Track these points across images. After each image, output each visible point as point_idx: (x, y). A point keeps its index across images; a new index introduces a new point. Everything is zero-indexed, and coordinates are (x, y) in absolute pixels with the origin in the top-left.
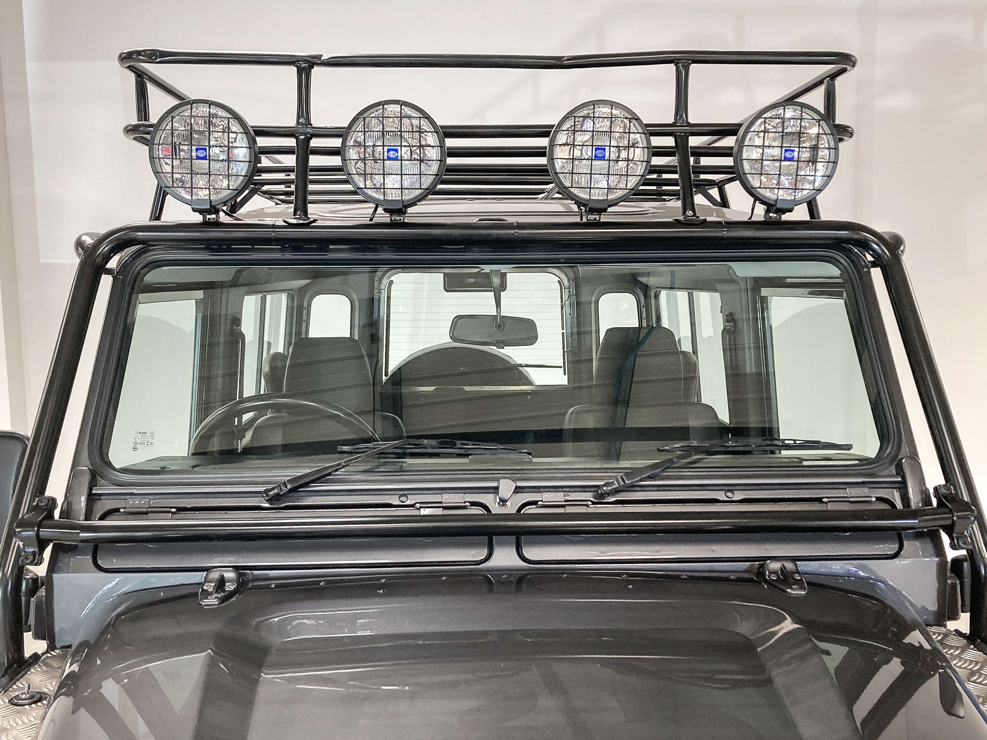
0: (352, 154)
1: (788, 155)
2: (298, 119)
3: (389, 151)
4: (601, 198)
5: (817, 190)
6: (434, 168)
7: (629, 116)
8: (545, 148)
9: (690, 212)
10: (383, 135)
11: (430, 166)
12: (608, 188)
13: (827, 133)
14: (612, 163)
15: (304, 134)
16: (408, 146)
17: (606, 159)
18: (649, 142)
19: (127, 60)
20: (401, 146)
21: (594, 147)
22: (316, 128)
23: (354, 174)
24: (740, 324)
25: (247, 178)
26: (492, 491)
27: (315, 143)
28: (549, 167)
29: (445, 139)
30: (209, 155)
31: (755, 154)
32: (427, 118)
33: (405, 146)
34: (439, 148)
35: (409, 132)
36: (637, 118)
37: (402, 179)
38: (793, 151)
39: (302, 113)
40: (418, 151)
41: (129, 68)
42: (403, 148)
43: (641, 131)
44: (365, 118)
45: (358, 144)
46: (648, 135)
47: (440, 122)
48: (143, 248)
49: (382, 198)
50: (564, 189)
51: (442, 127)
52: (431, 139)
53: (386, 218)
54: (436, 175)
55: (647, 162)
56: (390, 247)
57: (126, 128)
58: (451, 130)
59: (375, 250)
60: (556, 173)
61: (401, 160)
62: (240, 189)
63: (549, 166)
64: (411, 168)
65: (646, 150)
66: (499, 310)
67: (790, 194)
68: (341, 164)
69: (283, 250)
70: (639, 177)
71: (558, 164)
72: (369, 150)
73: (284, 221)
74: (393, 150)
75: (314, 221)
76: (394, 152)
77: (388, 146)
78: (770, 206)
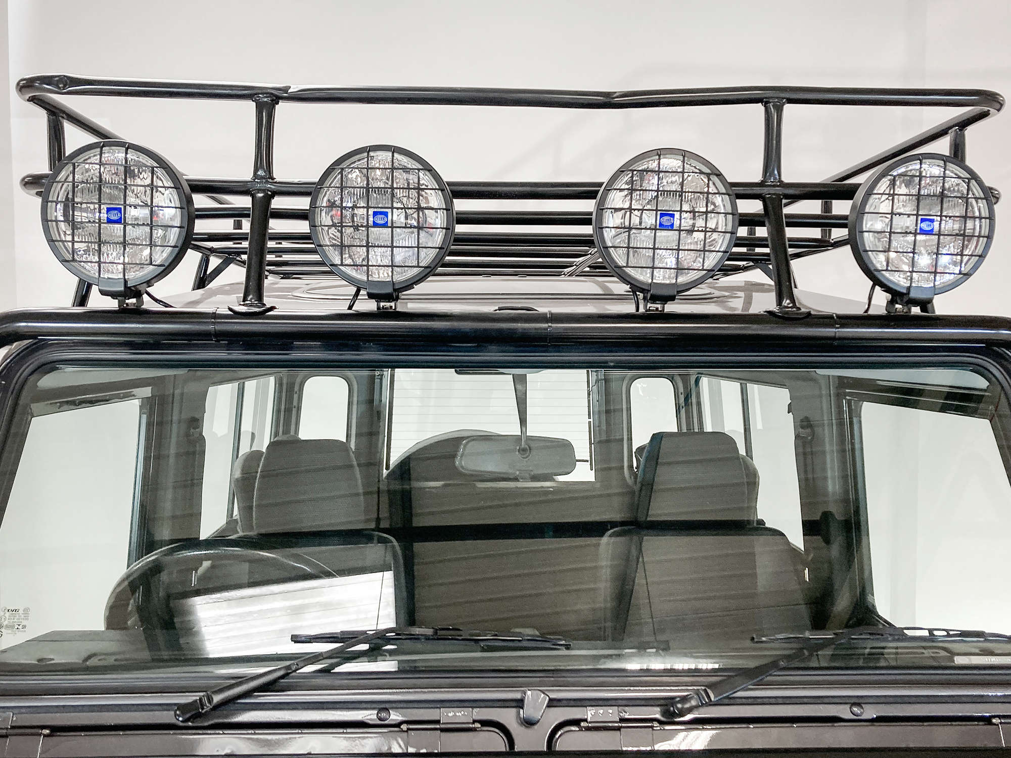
0: (325, 218)
1: (925, 226)
2: (256, 171)
3: (375, 214)
4: (668, 282)
5: (965, 274)
6: (438, 238)
7: (708, 171)
8: (591, 214)
9: (788, 301)
10: (368, 192)
11: (431, 235)
12: (677, 269)
13: (977, 195)
14: (683, 234)
15: (263, 191)
16: (402, 209)
17: (675, 228)
18: (734, 206)
19: (27, 89)
20: (392, 208)
21: (659, 212)
22: (279, 183)
23: (328, 246)
24: (818, 430)
25: (177, 249)
26: (514, 704)
27: (278, 203)
28: (595, 238)
29: (454, 200)
30: (125, 217)
31: (879, 225)
32: (429, 171)
33: (398, 209)
34: (445, 211)
35: (403, 188)
36: (718, 173)
37: (392, 253)
38: (932, 221)
39: (261, 163)
40: (415, 215)
41: (32, 99)
42: (395, 210)
43: (724, 191)
44: (342, 169)
45: (332, 205)
46: (733, 197)
47: (446, 178)
48: (35, 344)
49: (365, 278)
50: (616, 269)
51: (449, 184)
52: (435, 199)
53: (370, 306)
54: (440, 248)
55: (732, 233)
56: (377, 344)
57: (23, 179)
58: (462, 188)
59: (357, 348)
60: (606, 248)
61: (392, 227)
62: (166, 264)
63: (595, 236)
64: (406, 238)
65: (730, 217)
66: (524, 429)
67: (928, 280)
68: (309, 231)
69: (229, 347)
70: (720, 254)
71: (608, 235)
72: (348, 213)
73: (230, 309)
74: (381, 213)
75: (272, 308)
76: (383, 216)
77: (374, 208)
78: (896, 295)
